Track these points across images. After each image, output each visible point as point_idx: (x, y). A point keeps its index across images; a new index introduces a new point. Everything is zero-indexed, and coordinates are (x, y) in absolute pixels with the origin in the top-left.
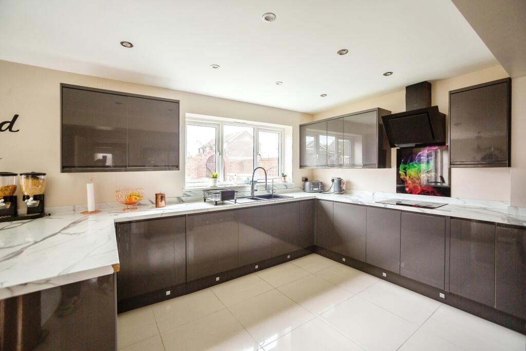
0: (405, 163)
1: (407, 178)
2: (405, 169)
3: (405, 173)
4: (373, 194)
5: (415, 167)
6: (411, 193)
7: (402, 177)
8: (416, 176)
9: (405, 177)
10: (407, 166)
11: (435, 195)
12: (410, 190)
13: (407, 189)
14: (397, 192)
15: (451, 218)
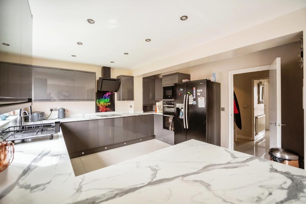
0: (99, 99)
1: (100, 105)
2: (99, 101)
3: (99, 103)
4: (84, 115)
5: (103, 101)
6: (102, 112)
7: (98, 105)
8: (104, 104)
9: (99, 105)
10: (100, 100)
11: (110, 111)
12: (101, 110)
13: (100, 110)
14: (96, 112)
15: (128, 117)
